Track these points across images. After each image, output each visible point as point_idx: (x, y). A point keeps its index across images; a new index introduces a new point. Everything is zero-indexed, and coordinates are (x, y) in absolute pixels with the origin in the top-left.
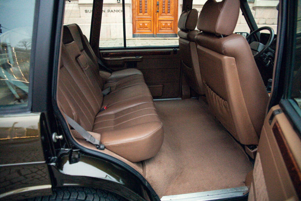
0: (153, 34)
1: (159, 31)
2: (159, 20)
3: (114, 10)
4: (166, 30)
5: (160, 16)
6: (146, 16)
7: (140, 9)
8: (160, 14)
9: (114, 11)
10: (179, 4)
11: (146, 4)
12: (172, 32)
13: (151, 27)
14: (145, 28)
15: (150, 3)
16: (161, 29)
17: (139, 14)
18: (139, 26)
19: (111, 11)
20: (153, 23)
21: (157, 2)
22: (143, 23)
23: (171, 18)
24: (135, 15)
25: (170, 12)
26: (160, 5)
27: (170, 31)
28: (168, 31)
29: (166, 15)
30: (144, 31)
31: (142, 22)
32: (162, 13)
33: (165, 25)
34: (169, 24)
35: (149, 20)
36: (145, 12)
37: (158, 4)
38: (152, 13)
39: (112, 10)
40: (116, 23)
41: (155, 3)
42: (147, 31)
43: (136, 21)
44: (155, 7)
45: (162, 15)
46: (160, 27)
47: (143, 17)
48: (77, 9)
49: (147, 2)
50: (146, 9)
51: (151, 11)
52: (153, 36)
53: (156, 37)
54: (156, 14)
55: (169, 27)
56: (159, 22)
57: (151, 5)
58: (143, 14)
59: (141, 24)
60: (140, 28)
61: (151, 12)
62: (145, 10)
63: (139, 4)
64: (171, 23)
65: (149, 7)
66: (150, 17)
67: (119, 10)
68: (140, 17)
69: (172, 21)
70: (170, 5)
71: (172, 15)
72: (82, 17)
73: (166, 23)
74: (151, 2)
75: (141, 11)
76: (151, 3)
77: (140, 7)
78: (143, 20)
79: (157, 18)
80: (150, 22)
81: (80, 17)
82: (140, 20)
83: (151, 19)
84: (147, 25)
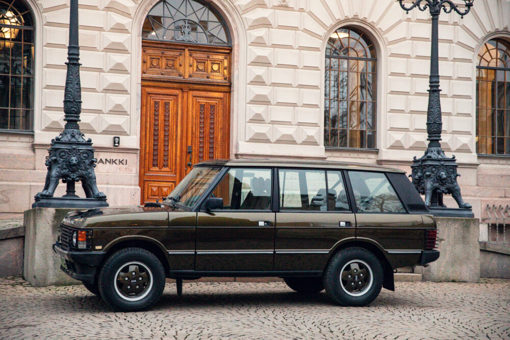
3: (106, 160)
6: (166, 172)
7: (153, 160)
9: (104, 162)
10: (230, 153)
11: (166, 149)
14: (162, 196)
15: (174, 148)
17: (151, 169)
18: (150, 192)
19: (99, 160)
21: (189, 147)
22: (159, 187)
24: (143, 170)
26: (193, 153)
31: (158, 185)
35: (170, 182)
36: (164, 166)
37: (191, 150)
38: (178, 167)
39: (101, 160)
40: (108, 184)
41: (184, 149)
43: (145, 181)
44: (185, 157)
47: (159, 175)
48: (31, 153)
49: (168, 146)
50: (166, 159)
51: (176, 164)
54: (186, 171)
57: (176, 152)
58: (160, 168)
59: (155, 189)
61: (176, 166)
62: (164, 160)
63: (152, 150)
65: (172, 156)
66: (175, 175)
67: (116, 160)
68: (154, 174)
70: (213, 153)
72: (38, 169)
74: (176, 146)
75: (155, 163)
76: (176, 149)
77: (154, 155)
78: (160, 181)
80: (173, 184)
81: (34, 169)
82: (152, 181)
83: (176, 179)
84: (167, 190)
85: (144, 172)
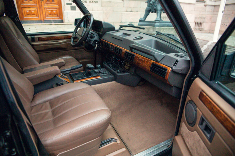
0: (41, 20)
1: (47, 17)
2: (45, 8)
4: (53, 16)
5: (45, 4)
6: (31, 4)
8: (45, 2)
12: (58, 18)
13: (38, 14)
14: (32, 15)
16: (48, 16)
17: (24, 2)
18: (25, 13)
20: (40, 10)
22: (29, 10)
23: (56, 6)
24: (19, 2)
25: (55, 1)
27: (57, 17)
28: (55, 17)
29: (51, 4)
30: (32, 18)
32: (47, 2)
33: (51, 12)
34: (55, 12)
35: (35, 8)
38: (37, 1)
42: (34, 17)
43: (22, 8)
45: (47, 3)
46: (46, 13)
47: (28, 4)
52: (41, 22)
53: (44, 23)
54: (41, 2)
55: (55, 14)
56: (45, 10)
58: (28, 2)
59: (28, 11)
60: (27, 15)
64: (56, 11)
66: (36, 5)
68: (26, 4)
69: (57, 9)
71: (56, 4)
73: (51, 11)
78: (30, 8)
79: (42, 6)
80: (36, 9)
82: (26, 8)
83: (37, 7)
84: (34, 12)
85: (21, 3)
